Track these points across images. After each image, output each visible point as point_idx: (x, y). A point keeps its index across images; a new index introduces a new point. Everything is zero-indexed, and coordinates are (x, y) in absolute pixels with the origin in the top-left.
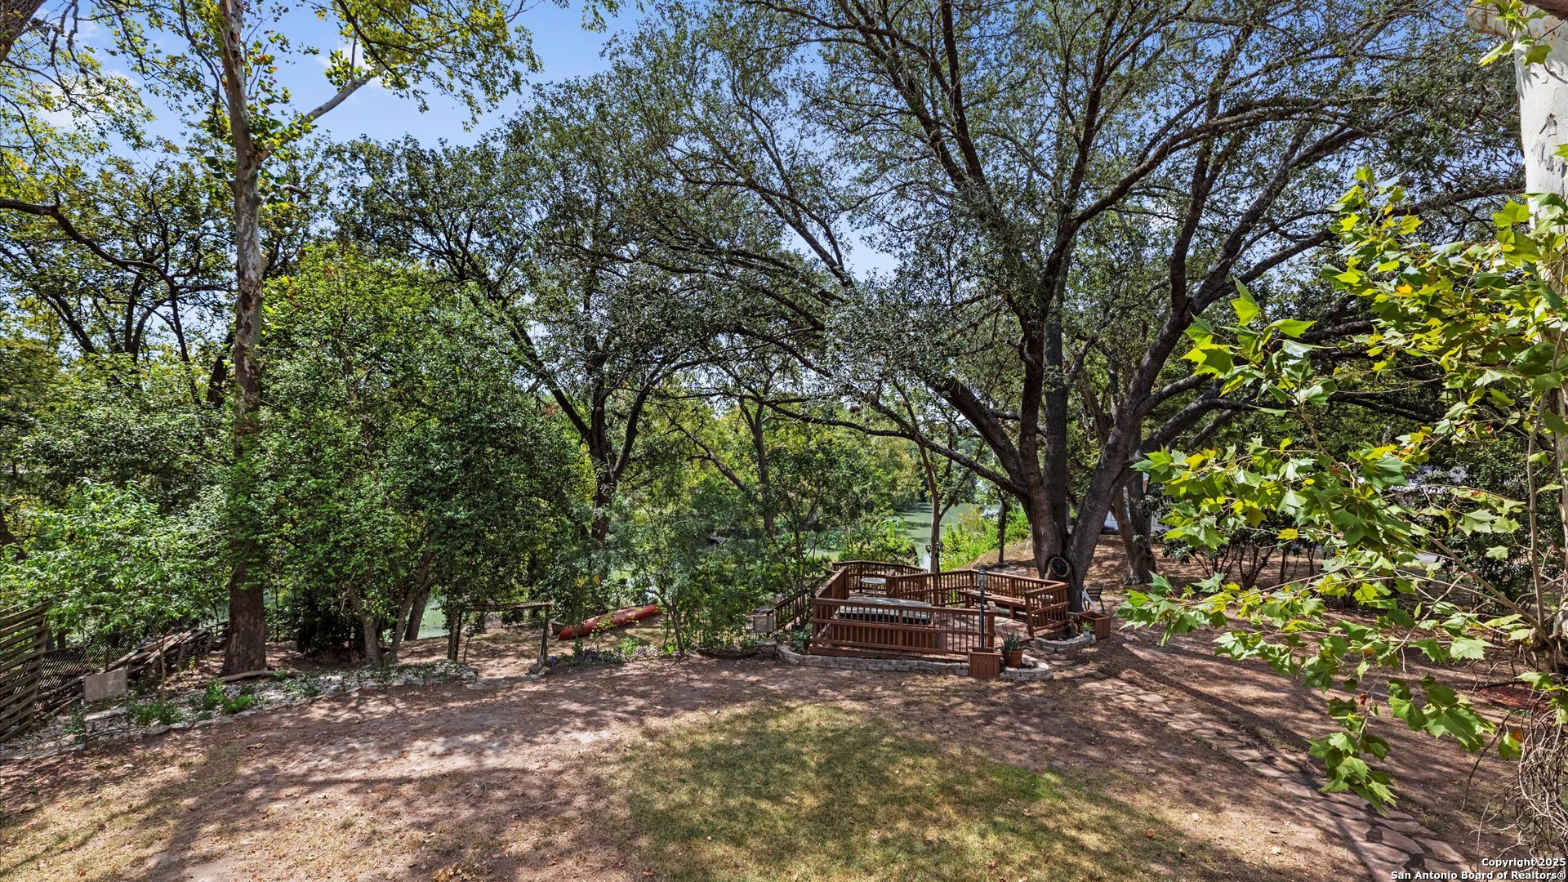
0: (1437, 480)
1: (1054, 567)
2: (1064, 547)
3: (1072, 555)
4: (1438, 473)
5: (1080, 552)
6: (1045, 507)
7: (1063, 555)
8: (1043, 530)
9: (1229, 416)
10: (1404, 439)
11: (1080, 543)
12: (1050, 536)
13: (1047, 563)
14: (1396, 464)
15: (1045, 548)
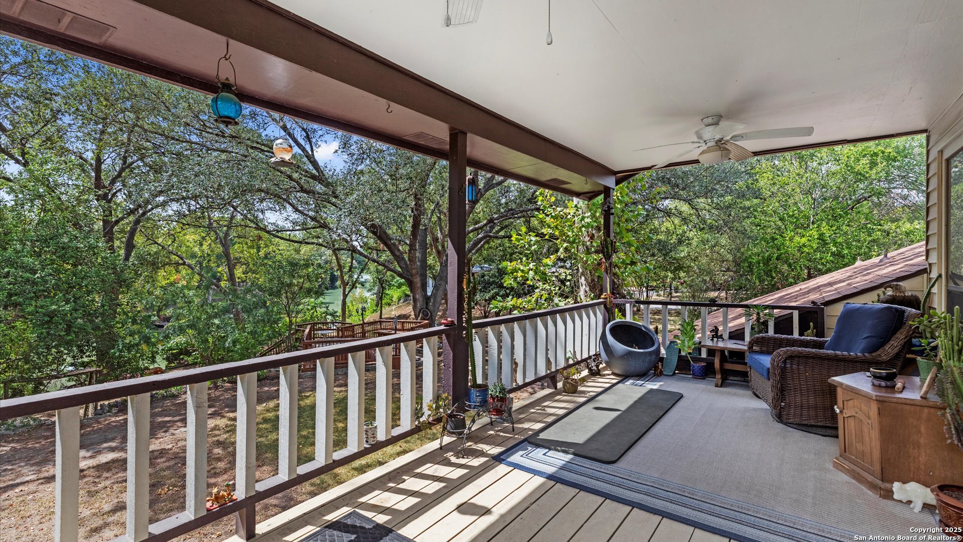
0: (562, 267)
1: (423, 314)
2: (427, 304)
3: (431, 307)
4: (562, 264)
5: (434, 306)
6: (419, 285)
7: (426, 308)
8: (417, 296)
9: (489, 240)
10: (551, 256)
11: (434, 302)
12: (421, 299)
13: (419, 313)
14: (550, 263)
15: (418, 305)
